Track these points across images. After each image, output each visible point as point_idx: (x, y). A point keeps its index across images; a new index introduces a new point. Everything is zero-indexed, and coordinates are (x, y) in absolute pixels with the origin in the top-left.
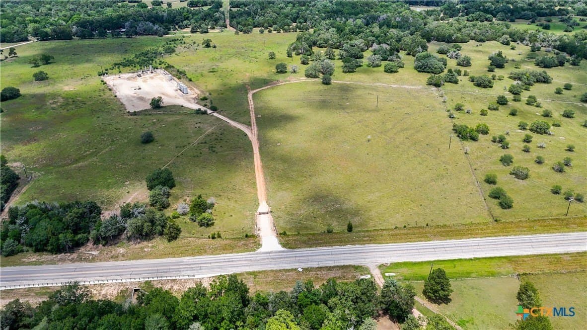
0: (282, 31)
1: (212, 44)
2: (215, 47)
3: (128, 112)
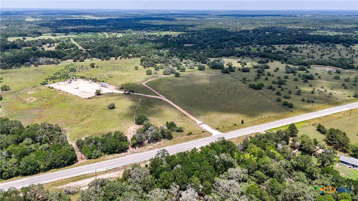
0: (127, 58)
1: (95, 66)
2: (97, 67)
3: (85, 98)
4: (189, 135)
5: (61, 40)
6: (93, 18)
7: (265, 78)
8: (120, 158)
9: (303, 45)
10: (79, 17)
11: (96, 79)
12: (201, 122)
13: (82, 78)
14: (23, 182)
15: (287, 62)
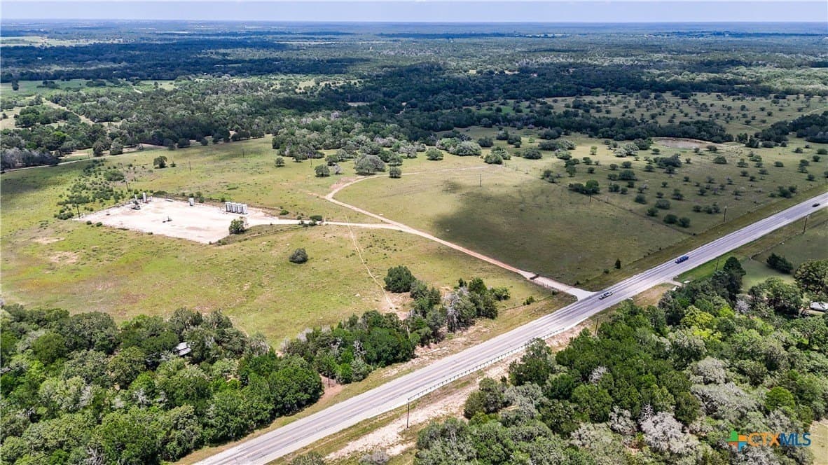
0: (231, 141)
1: (167, 163)
2: (173, 165)
3: (210, 244)
4: (528, 304)
5: (16, 102)
6: (55, 43)
7: (587, 170)
8: (418, 372)
9: (598, 96)
10: (11, 40)
11: (199, 194)
12: (532, 275)
13: (159, 194)
14: (232, 460)
15: (600, 134)
